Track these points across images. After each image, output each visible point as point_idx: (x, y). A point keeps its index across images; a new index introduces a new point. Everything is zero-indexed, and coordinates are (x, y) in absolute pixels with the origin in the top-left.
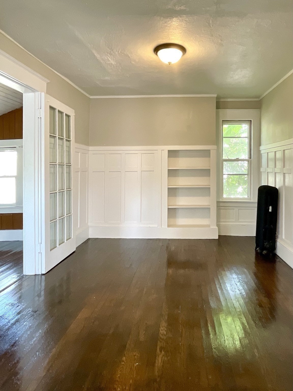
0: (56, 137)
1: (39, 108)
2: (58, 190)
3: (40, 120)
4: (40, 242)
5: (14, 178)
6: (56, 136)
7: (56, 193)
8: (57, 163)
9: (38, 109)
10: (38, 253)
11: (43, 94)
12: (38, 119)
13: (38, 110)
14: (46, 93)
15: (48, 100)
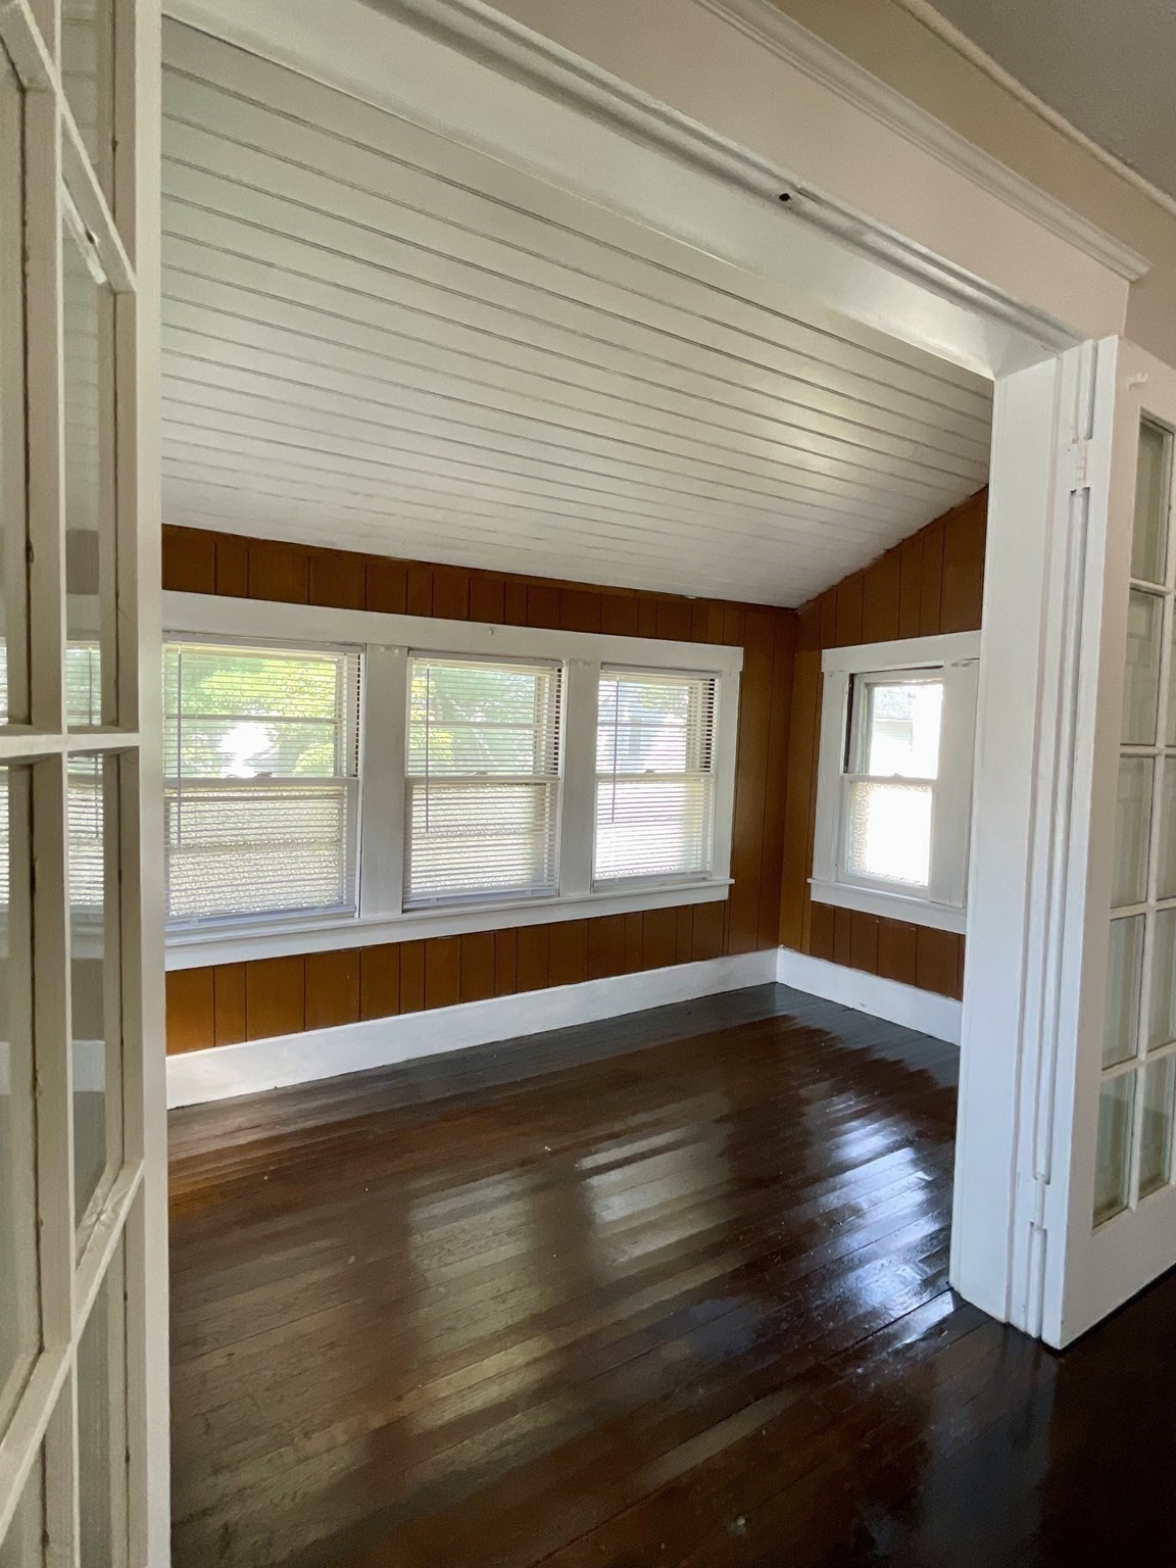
0: (1161, 595)
1: (1081, 438)
2: (1152, 901)
3: (1079, 501)
4: (1042, 1168)
5: (929, 790)
6: (1159, 588)
7: (1142, 917)
8: (1161, 745)
9: (1075, 441)
10: (1029, 1225)
11: (1110, 346)
12: (1071, 503)
13: (1075, 446)
14: (1122, 335)
15: (1139, 378)
